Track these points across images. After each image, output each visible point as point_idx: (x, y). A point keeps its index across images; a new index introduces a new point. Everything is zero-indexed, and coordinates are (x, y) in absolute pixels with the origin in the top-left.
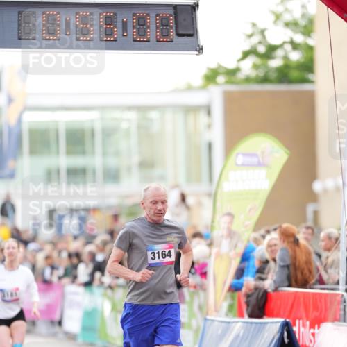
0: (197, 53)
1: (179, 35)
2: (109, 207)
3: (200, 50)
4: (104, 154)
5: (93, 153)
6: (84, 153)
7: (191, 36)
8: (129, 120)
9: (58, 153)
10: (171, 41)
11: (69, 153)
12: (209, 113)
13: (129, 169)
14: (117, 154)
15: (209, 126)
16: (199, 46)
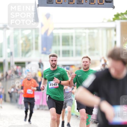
0: (113, 8)
1: (106, 2)
2: (78, 65)
3: (114, 7)
4: (76, 45)
5: (72, 45)
6: (69, 45)
7: (110, 2)
8: (85, 33)
9: (59, 45)
10: (103, 4)
11: (63, 45)
12: (115, 30)
13: (85, 51)
14: (81, 45)
15: (115, 35)
16: (113, 6)
